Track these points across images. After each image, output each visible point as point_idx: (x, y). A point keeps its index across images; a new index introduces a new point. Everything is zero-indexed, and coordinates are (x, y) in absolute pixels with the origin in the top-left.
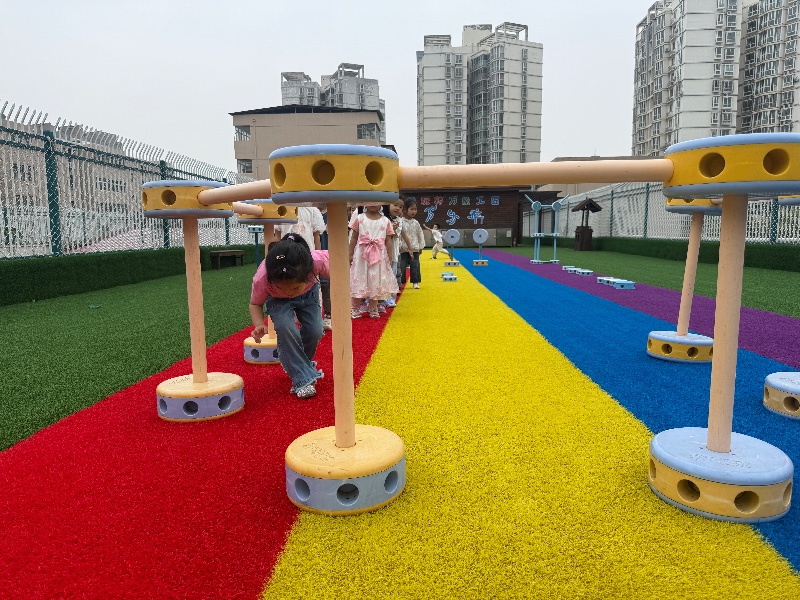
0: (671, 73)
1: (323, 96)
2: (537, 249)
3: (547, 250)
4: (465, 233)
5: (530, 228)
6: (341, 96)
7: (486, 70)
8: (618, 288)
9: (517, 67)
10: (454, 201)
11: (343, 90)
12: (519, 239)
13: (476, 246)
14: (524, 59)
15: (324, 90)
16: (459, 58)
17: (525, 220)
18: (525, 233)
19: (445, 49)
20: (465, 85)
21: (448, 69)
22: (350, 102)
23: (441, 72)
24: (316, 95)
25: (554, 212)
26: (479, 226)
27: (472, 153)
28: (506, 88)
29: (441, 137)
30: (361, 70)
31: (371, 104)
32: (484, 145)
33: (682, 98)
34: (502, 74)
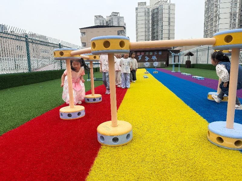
0: (216, 12)
1: (107, 22)
2: (174, 68)
3: (177, 68)
4: (151, 63)
5: (171, 61)
6: (112, 22)
7: (157, 13)
8: (199, 79)
9: (167, 11)
10: (147, 53)
11: (113, 20)
12: (168, 65)
13: (154, 67)
14: (169, 8)
16: (149, 9)
17: (170, 59)
18: (170, 63)
19: (145, 6)
20: (151, 17)
21: (145, 13)
22: (115, 24)
23: (143, 14)
24: (105, 22)
25: (179, 56)
26: (155, 61)
27: (153, 38)
28: (163, 18)
29: (144, 34)
30: (118, 14)
31: (122, 24)
32: (157, 36)
33: (220, 19)
34: (162, 14)
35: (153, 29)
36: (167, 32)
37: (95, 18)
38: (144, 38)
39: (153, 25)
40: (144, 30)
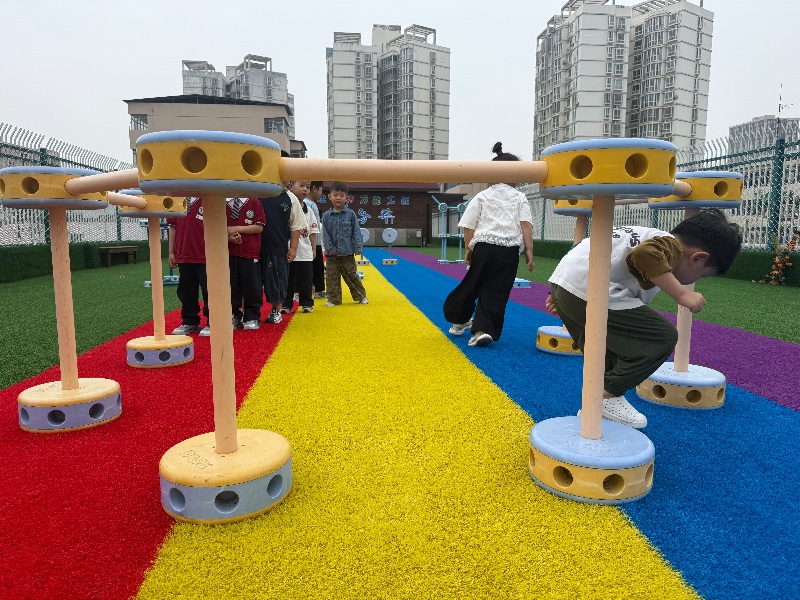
0: (568, 84)
1: (228, 87)
3: (453, 250)
4: (375, 233)
5: (438, 230)
6: (247, 88)
7: (395, 71)
9: (425, 70)
10: (365, 200)
11: (250, 82)
12: (428, 240)
14: (433, 61)
15: (228, 81)
16: (368, 58)
17: (434, 221)
18: (435, 234)
19: (355, 47)
20: (375, 85)
21: (358, 67)
22: (257, 94)
23: (351, 71)
24: (220, 85)
26: (389, 226)
27: (383, 153)
28: (415, 90)
29: (352, 135)
30: (268, 63)
31: (278, 98)
32: (395, 146)
33: (578, 109)
34: (411, 77)
35: (382, 124)
36: (426, 135)
37: (186, 68)
38: (353, 148)
39: (383, 111)
40: (352, 122)
